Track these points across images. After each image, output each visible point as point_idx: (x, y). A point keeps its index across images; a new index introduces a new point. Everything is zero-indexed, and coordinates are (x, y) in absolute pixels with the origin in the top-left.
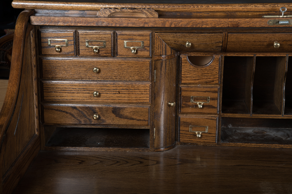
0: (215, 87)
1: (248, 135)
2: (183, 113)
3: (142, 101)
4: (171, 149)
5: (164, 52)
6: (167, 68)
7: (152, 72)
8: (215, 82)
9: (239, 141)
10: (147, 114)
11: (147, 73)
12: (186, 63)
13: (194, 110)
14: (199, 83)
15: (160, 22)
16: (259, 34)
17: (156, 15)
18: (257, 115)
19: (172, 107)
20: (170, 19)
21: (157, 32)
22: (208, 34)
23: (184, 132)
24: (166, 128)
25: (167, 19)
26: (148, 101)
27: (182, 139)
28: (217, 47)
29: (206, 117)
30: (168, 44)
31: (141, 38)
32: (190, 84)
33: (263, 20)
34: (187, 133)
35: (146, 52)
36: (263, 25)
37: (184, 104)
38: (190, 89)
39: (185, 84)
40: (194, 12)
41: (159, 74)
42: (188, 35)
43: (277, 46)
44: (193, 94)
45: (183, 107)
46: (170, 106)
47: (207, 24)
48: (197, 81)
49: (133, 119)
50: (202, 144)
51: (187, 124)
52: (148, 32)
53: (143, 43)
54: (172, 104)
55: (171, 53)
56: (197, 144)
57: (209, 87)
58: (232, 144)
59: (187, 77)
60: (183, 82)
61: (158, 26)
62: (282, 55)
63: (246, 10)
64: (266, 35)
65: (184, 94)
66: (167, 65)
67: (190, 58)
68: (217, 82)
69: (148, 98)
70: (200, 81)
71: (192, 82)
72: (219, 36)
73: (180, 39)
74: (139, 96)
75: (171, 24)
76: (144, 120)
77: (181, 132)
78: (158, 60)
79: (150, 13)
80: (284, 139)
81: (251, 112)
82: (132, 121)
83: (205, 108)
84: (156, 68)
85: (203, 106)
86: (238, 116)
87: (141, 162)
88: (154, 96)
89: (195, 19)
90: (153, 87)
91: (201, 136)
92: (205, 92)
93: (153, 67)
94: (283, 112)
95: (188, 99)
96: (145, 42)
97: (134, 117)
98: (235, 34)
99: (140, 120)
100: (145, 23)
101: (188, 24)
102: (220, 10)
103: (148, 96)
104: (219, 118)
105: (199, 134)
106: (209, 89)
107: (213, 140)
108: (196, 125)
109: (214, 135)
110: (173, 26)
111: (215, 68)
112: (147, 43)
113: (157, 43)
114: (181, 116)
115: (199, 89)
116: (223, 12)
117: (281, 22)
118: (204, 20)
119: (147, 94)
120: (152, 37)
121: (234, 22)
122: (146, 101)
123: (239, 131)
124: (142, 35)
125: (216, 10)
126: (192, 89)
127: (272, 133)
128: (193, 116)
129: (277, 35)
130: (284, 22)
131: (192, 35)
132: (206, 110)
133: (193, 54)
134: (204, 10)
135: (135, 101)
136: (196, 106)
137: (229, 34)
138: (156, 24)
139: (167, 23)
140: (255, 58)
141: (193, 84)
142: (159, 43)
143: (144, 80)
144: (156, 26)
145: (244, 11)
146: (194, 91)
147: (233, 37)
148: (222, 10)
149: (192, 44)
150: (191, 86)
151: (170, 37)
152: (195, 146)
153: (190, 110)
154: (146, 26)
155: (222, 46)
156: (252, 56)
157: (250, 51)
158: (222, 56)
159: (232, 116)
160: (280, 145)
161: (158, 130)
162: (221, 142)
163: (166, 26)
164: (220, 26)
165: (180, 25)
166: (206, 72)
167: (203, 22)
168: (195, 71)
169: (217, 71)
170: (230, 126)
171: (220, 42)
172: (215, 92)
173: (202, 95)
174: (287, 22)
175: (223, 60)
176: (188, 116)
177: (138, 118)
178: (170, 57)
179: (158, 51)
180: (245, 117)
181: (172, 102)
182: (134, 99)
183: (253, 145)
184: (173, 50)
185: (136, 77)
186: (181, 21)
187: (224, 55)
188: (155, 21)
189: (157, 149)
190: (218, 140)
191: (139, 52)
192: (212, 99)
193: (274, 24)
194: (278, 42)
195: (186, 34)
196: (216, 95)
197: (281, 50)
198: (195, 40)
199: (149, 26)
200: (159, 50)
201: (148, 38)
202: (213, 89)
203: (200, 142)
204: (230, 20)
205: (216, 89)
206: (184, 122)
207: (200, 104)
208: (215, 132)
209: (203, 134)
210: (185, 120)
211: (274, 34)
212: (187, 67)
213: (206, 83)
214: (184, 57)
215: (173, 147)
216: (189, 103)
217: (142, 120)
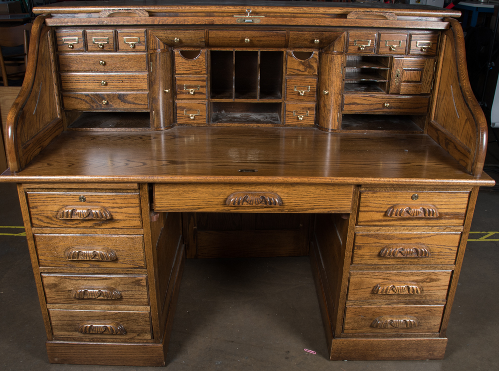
0: (203, 77)
1: (235, 118)
2: (179, 99)
3: (142, 88)
4: (169, 129)
5: (158, 47)
6: (162, 60)
7: (148, 64)
8: (203, 72)
9: (225, 122)
10: (147, 99)
11: (144, 65)
12: (179, 56)
13: (187, 96)
14: (190, 74)
15: (150, 21)
16: (233, 31)
17: (147, 15)
18: (238, 100)
19: (168, 93)
20: (158, 18)
21: (151, 29)
22: (193, 31)
23: (180, 115)
24: (164, 112)
25: (155, 18)
26: (147, 88)
27: (179, 121)
28: (201, 42)
29: (198, 102)
30: (161, 40)
31: (137, 35)
32: (183, 74)
33: (233, 19)
34: (183, 116)
35: (142, 47)
36: (233, 23)
37: (179, 92)
38: (183, 79)
39: (179, 74)
40: (180, 13)
41: (154, 65)
42: (176, 31)
43: (247, 41)
44: (186, 83)
45: (178, 94)
46: (165, 92)
47: (188, 22)
48: (189, 72)
49: (135, 104)
50: (195, 125)
51: (182, 108)
52: (143, 30)
53: (140, 39)
54: (167, 91)
55: (164, 47)
56: (191, 125)
57: (199, 77)
58: (220, 124)
59: (180, 68)
60: (177, 72)
61: (149, 23)
62: (255, 50)
63: (221, 11)
64: (238, 32)
65: (178, 83)
66: (161, 58)
67: (182, 52)
68: (205, 72)
69: (147, 86)
70: (190, 71)
71: (185, 72)
72: (201, 33)
73: (170, 36)
74: (139, 84)
75: (159, 22)
76: (145, 104)
77: (178, 115)
78: (152, 53)
79: (142, 13)
80: (262, 120)
81: (234, 97)
82: (134, 105)
83: (196, 94)
84: (151, 60)
85: (194, 92)
86: (223, 101)
87: (141, 138)
88: (151, 84)
89: (178, 18)
90: (149, 76)
91: (194, 118)
92: (196, 81)
93: (149, 59)
94: (258, 97)
95: (181, 87)
96: (141, 38)
97: (136, 102)
98: (214, 31)
99: (141, 104)
100: (138, 21)
101: (173, 21)
102: (200, 11)
103: (146, 84)
104: (208, 102)
105: (192, 116)
106: (198, 79)
107: (203, 121)
108: (190, 109)
109: (205, 117)
110: (161, 23)
111: (202, 61)
112: (143, 39)
113: (151, 39)
114: (177, 102)
115: (190, 79)
116: (203, 12)
117: (246, 21)
118: (185, 18)
119: (145, 82)
120: (147, 33)
121: (210, 20)
122: (145, 88)
123: (229, 116)
124: (138, 33)
125: (197, 11)
126: (185, 79)
127: (254, 116)
128: (187, 101)
129: (247, 32)
130: (248, 21)
131: (180, 31)
132: (197, 96)
133: (184, 49)
134: (187, 11)
135: (136, 89)
136: (189, 93)
137: (210, 31)
138: (147, 22)
139: (156, 21)
140: (234, 53)
141: (186, 74)
142: (153, 39)
143: (142, 71)
144: (147, 23)
145: (220, 12)
146: (186, 80)
147: (213, 34)
148: (202, 11)
149: (179, 39)
150: (184, 76)
151: (161, 34)
152: (190, 126)
153: (184, 96)
154: (139, 23)
155: (205, 41)
156: (232, 50)
157: (228, 46)
158: (207, 51)
159: (219, 101)
160: (257, 124)
161: (158, 113)
162: (211, 123)
163: (155, 24)
164: (199, 23)
165: (166, 23)
166: (195, 64)
167: (185, 20)
168: (186, 63)
169: (204, 63)
170: (223, 112)
171: (203, 38)
172: (203, 81)
173: (193, 83)
174: (251, 21)
175: (209, 53)
176: (183, 102)
177: (140, 103)
178: (163, 51)
179: (152, 46)
180: (229, 101)
181: (167, 89)
182: (135, 86)
183: (236, 125)
184: (165, 45)
185: (136, 68)
186: (167, 19)
187: (209, 50)
188: (146, 19)
189: (156, 128)
190: (208, 122)
191: (136, 46)
192: (202, 87)
193: (241, 22)
194: (249, 38)
195: (174, 31)
196: (204, 84)
197: (251, 45)
198: (183, 36)
199: (142, 24)
200: (154, 45)
201: (143, 35)
202: (202, 79)
203: (194, 123)
204: (206, 18)
205: (204, 79)
206: (180, 107)
207: (192, 91)
208: (205, 114)
209: (196, 117)
210: (180, 105)
211: (245, 31)
212: (180, 61)
213: (196, 73)
214: (177, 52)
215: (172, 127)
216: (183, 91)
217: (143, 104)
